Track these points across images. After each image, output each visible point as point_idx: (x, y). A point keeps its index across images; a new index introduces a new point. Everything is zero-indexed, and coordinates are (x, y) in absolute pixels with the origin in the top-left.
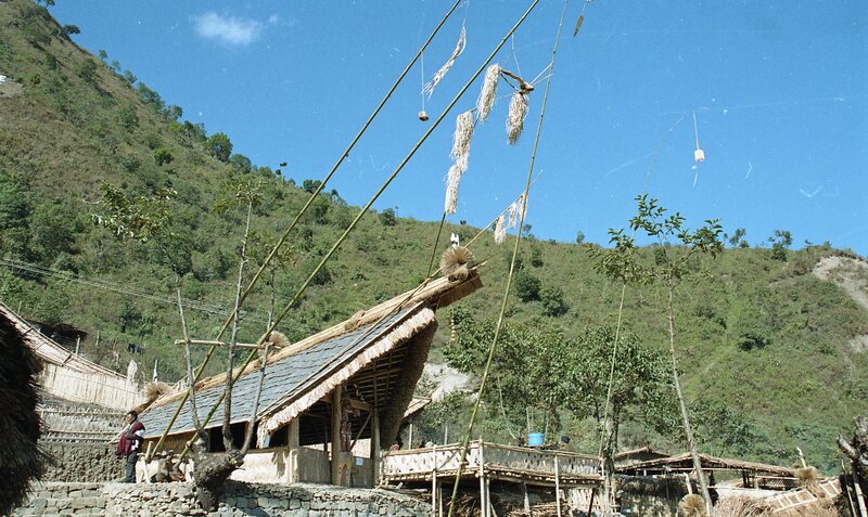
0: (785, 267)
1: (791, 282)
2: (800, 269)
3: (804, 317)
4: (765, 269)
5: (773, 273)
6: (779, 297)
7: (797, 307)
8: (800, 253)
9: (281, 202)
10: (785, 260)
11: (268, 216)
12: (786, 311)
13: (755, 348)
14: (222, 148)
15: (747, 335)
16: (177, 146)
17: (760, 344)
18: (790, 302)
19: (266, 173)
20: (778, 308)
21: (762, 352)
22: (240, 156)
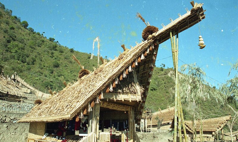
0: (163, 72)
1: (163, 76)
2: (165, 74)
3: (164, 84)
4: (158, 73)
5: (160, 74)
6: (160, 79)
7: (163, 82)
8: (166, 70)
9: (44, 43)
10: (163, 71)
11: (41, 47)
12: (161, 83)
13: (154, 91)
14: (25, 25)
15: (152, 88)
16: (13, 23)
17: (155, 89)
18: (162, 81)
19: (39, 34)
20: (160, 82)
21: (155, 91)
22: (31, 28)
